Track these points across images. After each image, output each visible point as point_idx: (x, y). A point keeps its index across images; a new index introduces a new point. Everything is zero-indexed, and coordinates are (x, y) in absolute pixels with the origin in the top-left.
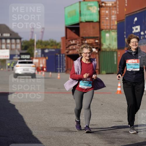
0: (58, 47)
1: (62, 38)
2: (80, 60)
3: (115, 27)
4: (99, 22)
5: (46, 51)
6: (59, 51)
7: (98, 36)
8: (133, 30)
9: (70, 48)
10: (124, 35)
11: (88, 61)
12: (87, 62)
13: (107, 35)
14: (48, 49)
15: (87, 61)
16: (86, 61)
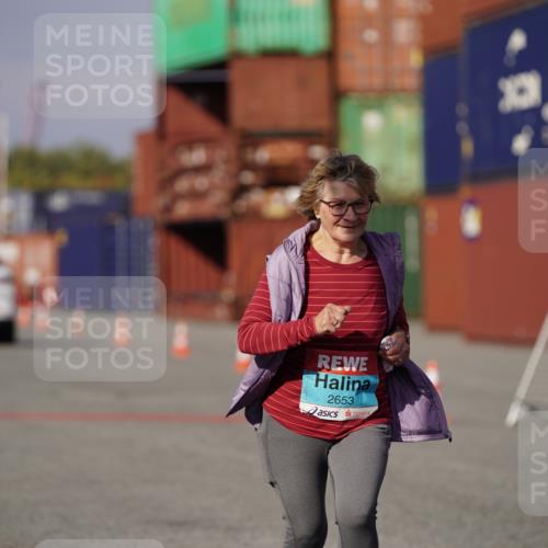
0: (118, 182)
1: (142, 138)
2: (300, 247)
3: (412, 81)
4: (330, 56)
5: (59, 202)
6: (122, 204)
7: (322, 123)
8: (500, 95)
9: (183, 185)
10: (454, 119)
11: (352, 253)
12: (346, 259)
13: (372, 121)
14: (70, 190)
15: (347, 251)
16: (341, 253)
